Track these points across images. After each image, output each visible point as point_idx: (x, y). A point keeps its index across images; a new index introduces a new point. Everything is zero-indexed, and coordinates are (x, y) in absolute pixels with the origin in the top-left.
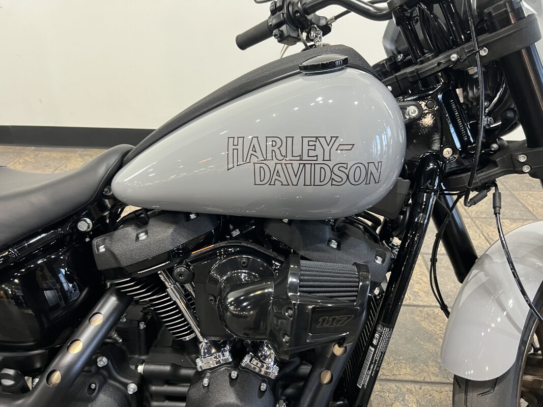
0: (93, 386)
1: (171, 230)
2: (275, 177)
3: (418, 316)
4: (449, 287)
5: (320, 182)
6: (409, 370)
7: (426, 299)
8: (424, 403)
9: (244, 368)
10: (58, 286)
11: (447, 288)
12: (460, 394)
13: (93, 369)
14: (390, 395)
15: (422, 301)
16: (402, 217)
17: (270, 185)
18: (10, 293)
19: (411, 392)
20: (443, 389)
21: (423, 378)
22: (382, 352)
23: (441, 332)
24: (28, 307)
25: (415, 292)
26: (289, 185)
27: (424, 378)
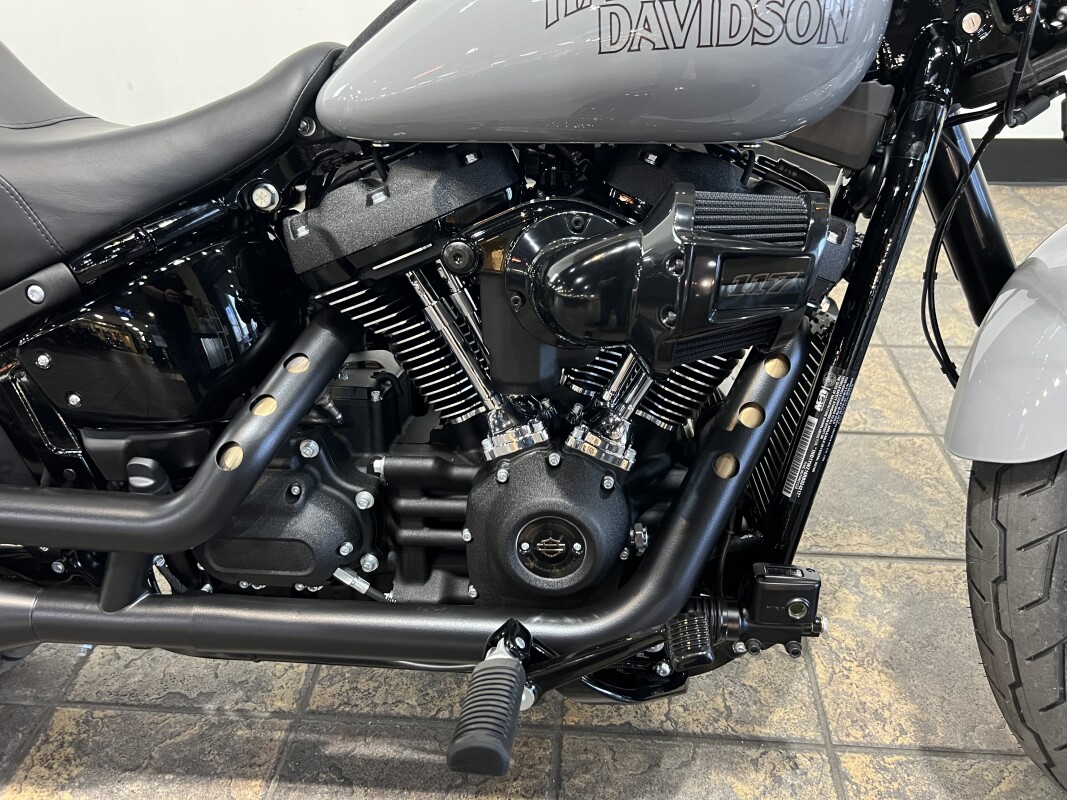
0: (296, 490)
1: (433, 183)
2: (641, 32)
3: (881, 450)
4: (942, 402)
5: (731, 37)
6: (865, 538)
7: (899, 422)
8: (895, 590)
9: (570, 449)
10: (225, 330)
11: (940, 404)
12: (984, 503)
13: (294, 463)
14: (831, 577)
15: (888, 425)
16: (874, 168)
17: (629, 50)
18: (143, 339)
19: (872, 573)
20: (932, 568)
21: (894, 551)
22: (832, 426)
23: (928, 476)
24: (176, 370)
25: (876, 411)
26: (667, 48)
27: (897, 551)
